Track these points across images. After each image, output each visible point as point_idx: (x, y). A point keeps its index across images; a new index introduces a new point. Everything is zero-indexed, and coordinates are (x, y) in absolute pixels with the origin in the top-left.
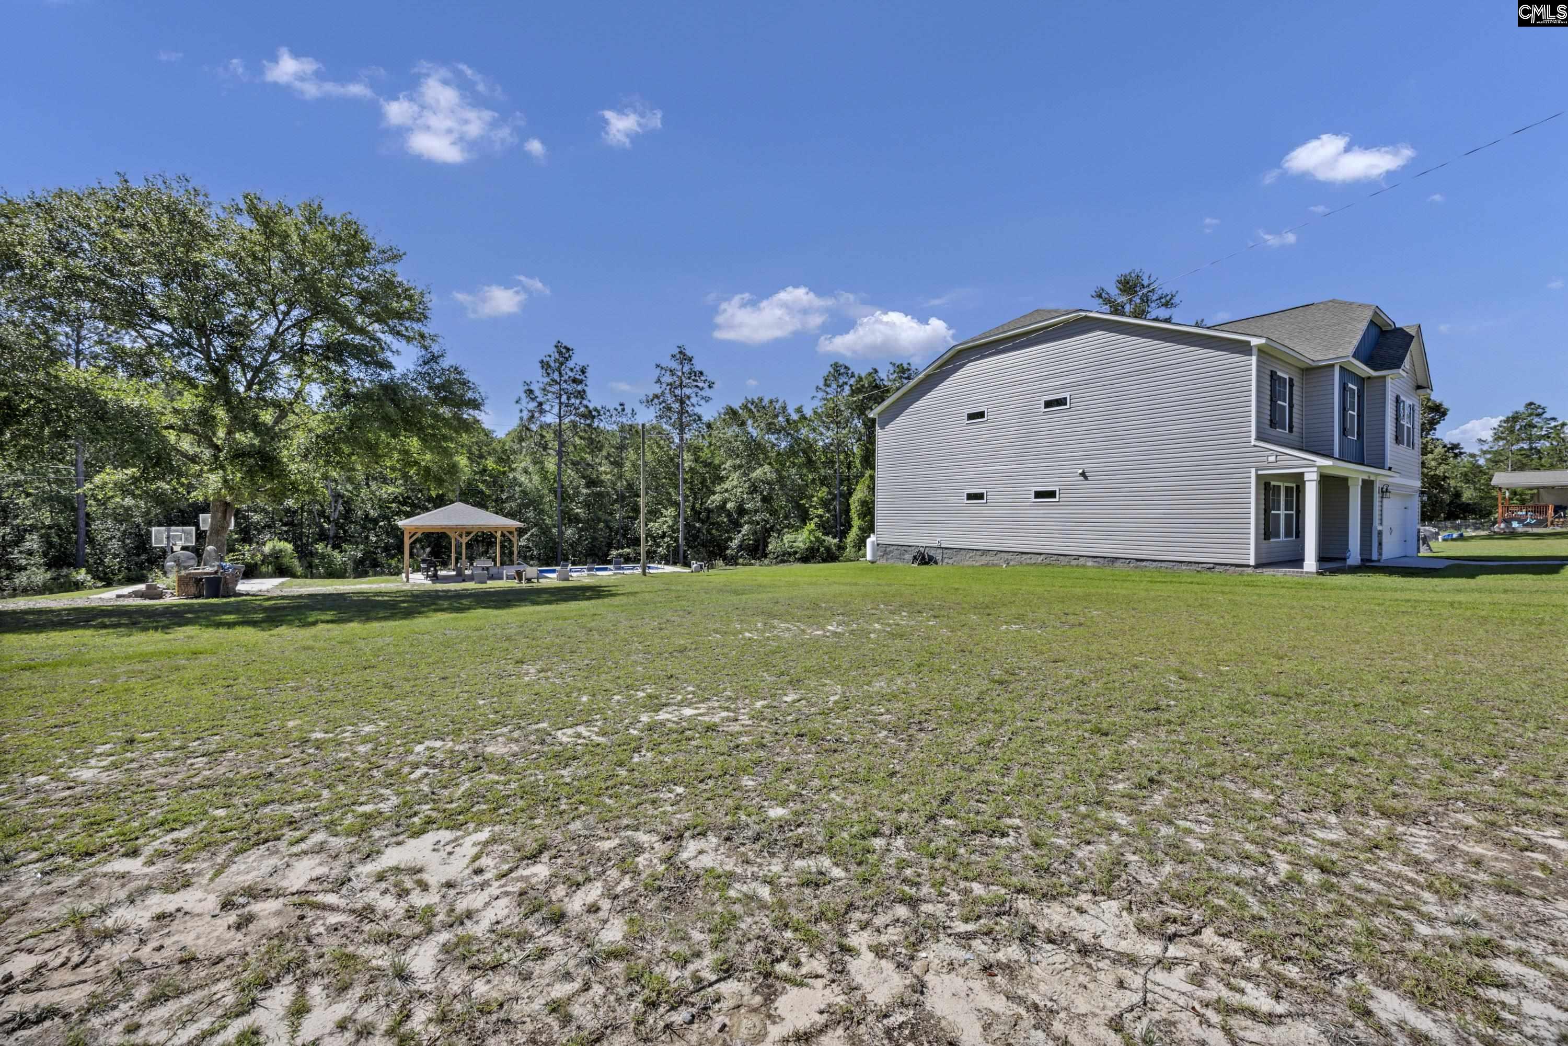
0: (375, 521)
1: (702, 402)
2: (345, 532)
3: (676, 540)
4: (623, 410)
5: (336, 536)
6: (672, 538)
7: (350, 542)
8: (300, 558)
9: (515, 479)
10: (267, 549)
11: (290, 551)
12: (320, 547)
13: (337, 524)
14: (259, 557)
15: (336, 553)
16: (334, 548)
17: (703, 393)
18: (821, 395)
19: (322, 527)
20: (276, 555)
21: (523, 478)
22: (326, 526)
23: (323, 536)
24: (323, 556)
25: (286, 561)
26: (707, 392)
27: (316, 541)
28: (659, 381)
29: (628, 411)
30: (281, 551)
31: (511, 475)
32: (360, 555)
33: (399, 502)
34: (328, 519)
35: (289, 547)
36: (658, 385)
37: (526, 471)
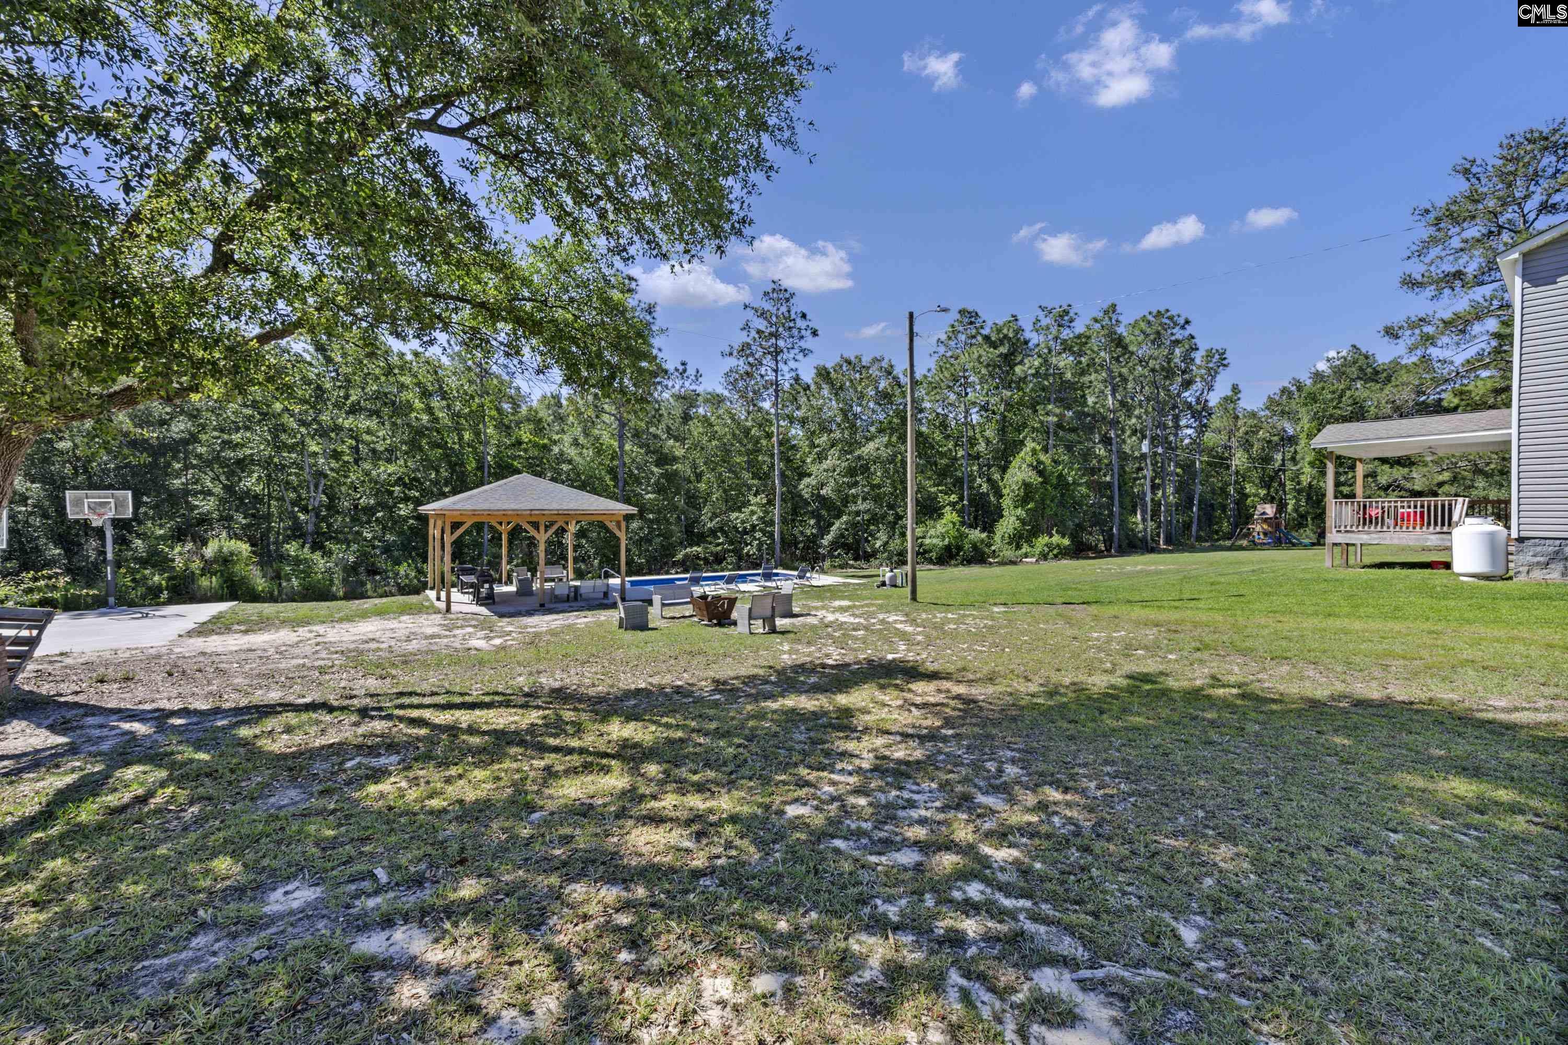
0: (369, 511)
1: (800, 357)
2: (329, 526)
3: (771, 535)
4: (685, 371)
5: (318, 532)
6: (763, 531)
7: (338, 541)
8: (261, 564)
9: (562, 453)
10: (210, 551)
11: (245, 554)
12: (292, 548)
13: (317, 516)
14: (196, 565)
15: (317, 556)
16: (313, 549)
17: (803, 344)
18: (942, 349)
19: (296, 518)
20: (225, 560)
21: (572, 452)
22: (302, 517)
23: (297, 532)
24: (297, 561)
25: (239, 569)
26: (809, 342)
27: (287, 540)
28: (746, 327)
29: (691, 371)
30: (232, 554)
31: (556, 449)
32: (352, 559)
33: (405, 485)
34: (305, 510)
35: (244, 548)
36: (745, 333)
37: (576, 443)
